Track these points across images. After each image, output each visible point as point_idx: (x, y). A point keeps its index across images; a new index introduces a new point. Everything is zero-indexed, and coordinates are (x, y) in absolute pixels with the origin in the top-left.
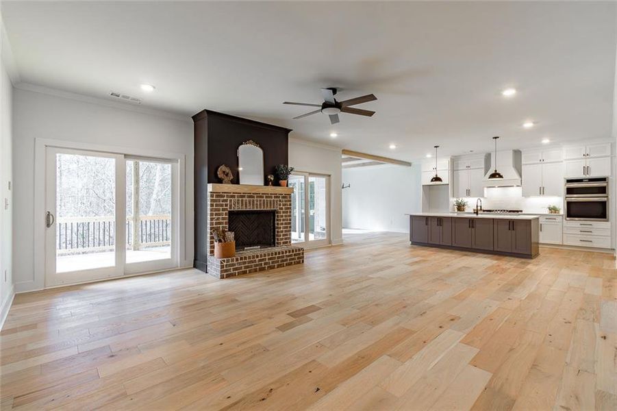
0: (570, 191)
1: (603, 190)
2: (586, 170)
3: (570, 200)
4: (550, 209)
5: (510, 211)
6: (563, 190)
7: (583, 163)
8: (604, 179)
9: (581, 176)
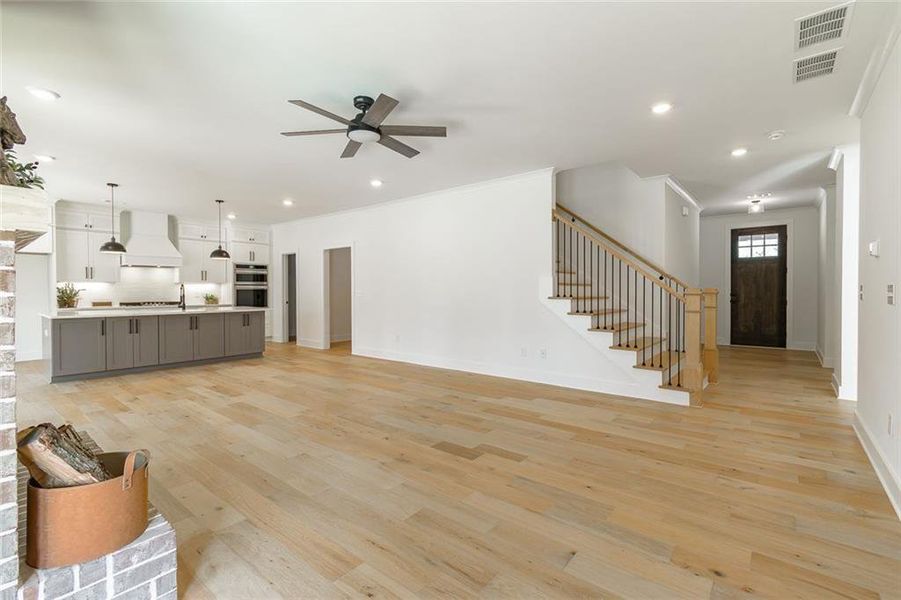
0: (239, 278)
1: (262, 278)
2: (252, 255)
3: (239, 287)
4: (207, 298)
5: (167, 303)
6: (231, 277)
7: (250, 248)
8: (263, 267)
9: (247, 261)
